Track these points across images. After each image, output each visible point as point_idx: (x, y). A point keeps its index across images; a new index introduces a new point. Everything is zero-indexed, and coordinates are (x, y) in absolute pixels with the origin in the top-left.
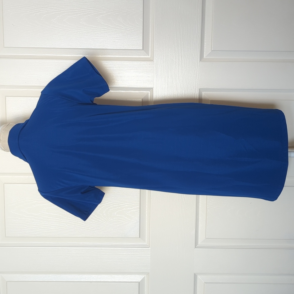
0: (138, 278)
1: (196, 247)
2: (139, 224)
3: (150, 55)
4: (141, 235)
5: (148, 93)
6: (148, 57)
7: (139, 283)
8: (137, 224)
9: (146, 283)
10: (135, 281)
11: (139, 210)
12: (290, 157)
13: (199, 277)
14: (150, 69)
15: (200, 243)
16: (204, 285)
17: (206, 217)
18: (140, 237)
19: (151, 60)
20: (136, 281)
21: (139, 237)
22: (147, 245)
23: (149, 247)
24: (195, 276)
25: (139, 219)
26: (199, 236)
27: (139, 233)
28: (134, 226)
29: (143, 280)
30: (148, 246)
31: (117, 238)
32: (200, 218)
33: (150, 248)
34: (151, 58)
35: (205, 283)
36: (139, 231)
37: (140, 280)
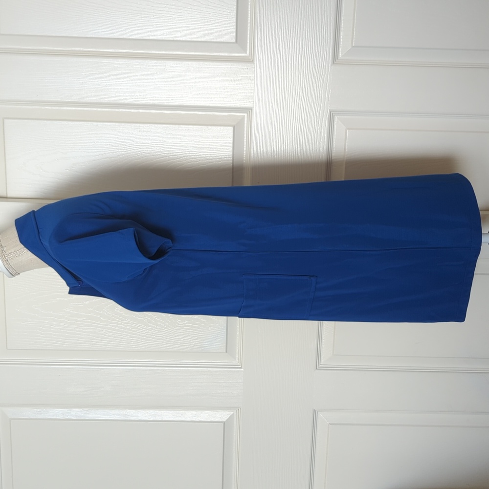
0: (222, 416)
1: (317, 368)
2: (225, 331)
3: (248, 52)
4: (228, 348)
5: (244, 116)
6: (244, 55)
7: (224, 423)
8: (222, 331)
9: (235, 423)
10: (217, 420)
13: (321, 415)
14: (248, 76)
15: (323, 361)
16: (329, 428)
18: (226, 352)
19: (249, 60)
20: (220, 420)
21: (225, 351)
22: (238, 364)
23: (241, 368)
24: (315, 413)
25: (226, 322)
26: (322, 351)
27: (225, 346)
28: (218, 334)
29: (231, 418)
30: (240, 366)
31: (190, 352)
33: (243, 370)
34: (250, 57)
35: (330, 424)
36: (225, 343)
37: (226, 419)
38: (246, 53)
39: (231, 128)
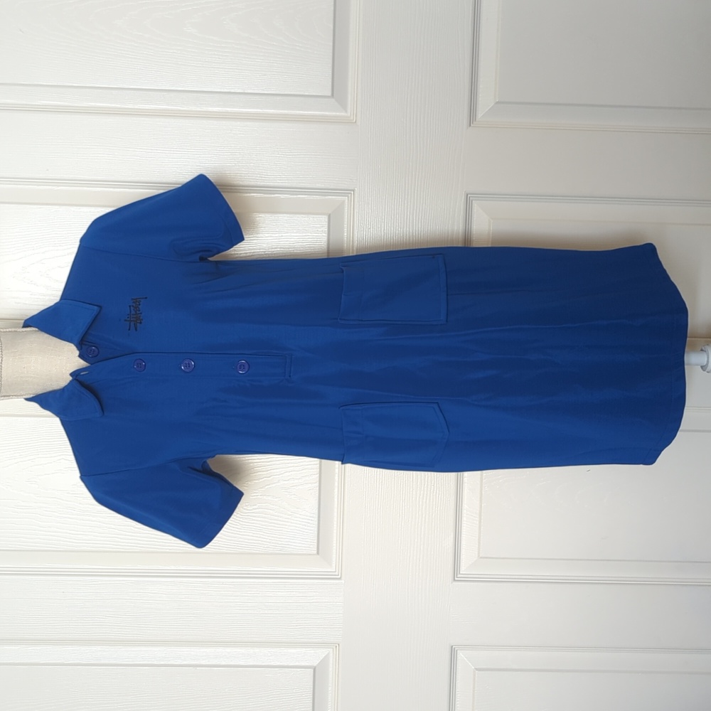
0: (312, 657)
1: (454, 580)
2: (316, 519)
3: (349, 111)
4: (321, 547)
5: (344, 201)
6: (343, 114)
7: (315, 669)
8: (312, 520)
9: (331, 669)
11: (317, 484)
12: (689, 364)
13: (461, 655)
15: (464, 569)
16: (475, 675)
17: (481, 506)
18: (318, 553)
19: (351, 122)
21: (315, 552)
22: (336, 573)
23: (340, 579)
24: (453, 652)
25: (317, 507)
26: (463, 552)
27: (316, 544)
28: (305, 525)
29: (324, 661)
30: (339, 577)
31: (262, 554)
32: (465, 506)
33: (343, 581)
34: (352, 118)
35: (476, 669)
36: (316, 538)
37: (318, 662)
38: (346, 112)
39: (325, 218)
